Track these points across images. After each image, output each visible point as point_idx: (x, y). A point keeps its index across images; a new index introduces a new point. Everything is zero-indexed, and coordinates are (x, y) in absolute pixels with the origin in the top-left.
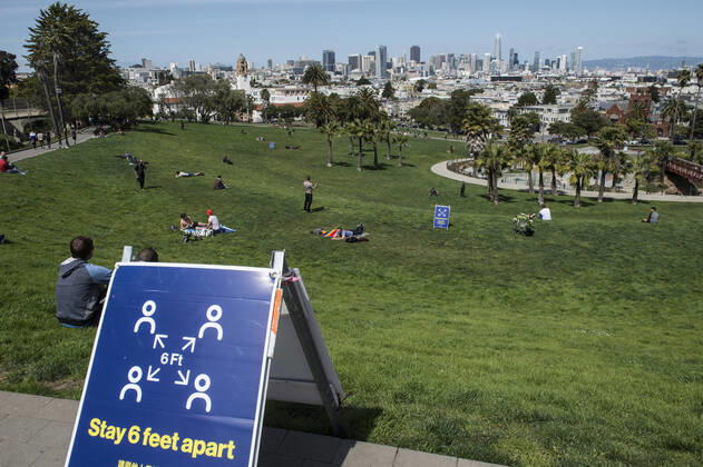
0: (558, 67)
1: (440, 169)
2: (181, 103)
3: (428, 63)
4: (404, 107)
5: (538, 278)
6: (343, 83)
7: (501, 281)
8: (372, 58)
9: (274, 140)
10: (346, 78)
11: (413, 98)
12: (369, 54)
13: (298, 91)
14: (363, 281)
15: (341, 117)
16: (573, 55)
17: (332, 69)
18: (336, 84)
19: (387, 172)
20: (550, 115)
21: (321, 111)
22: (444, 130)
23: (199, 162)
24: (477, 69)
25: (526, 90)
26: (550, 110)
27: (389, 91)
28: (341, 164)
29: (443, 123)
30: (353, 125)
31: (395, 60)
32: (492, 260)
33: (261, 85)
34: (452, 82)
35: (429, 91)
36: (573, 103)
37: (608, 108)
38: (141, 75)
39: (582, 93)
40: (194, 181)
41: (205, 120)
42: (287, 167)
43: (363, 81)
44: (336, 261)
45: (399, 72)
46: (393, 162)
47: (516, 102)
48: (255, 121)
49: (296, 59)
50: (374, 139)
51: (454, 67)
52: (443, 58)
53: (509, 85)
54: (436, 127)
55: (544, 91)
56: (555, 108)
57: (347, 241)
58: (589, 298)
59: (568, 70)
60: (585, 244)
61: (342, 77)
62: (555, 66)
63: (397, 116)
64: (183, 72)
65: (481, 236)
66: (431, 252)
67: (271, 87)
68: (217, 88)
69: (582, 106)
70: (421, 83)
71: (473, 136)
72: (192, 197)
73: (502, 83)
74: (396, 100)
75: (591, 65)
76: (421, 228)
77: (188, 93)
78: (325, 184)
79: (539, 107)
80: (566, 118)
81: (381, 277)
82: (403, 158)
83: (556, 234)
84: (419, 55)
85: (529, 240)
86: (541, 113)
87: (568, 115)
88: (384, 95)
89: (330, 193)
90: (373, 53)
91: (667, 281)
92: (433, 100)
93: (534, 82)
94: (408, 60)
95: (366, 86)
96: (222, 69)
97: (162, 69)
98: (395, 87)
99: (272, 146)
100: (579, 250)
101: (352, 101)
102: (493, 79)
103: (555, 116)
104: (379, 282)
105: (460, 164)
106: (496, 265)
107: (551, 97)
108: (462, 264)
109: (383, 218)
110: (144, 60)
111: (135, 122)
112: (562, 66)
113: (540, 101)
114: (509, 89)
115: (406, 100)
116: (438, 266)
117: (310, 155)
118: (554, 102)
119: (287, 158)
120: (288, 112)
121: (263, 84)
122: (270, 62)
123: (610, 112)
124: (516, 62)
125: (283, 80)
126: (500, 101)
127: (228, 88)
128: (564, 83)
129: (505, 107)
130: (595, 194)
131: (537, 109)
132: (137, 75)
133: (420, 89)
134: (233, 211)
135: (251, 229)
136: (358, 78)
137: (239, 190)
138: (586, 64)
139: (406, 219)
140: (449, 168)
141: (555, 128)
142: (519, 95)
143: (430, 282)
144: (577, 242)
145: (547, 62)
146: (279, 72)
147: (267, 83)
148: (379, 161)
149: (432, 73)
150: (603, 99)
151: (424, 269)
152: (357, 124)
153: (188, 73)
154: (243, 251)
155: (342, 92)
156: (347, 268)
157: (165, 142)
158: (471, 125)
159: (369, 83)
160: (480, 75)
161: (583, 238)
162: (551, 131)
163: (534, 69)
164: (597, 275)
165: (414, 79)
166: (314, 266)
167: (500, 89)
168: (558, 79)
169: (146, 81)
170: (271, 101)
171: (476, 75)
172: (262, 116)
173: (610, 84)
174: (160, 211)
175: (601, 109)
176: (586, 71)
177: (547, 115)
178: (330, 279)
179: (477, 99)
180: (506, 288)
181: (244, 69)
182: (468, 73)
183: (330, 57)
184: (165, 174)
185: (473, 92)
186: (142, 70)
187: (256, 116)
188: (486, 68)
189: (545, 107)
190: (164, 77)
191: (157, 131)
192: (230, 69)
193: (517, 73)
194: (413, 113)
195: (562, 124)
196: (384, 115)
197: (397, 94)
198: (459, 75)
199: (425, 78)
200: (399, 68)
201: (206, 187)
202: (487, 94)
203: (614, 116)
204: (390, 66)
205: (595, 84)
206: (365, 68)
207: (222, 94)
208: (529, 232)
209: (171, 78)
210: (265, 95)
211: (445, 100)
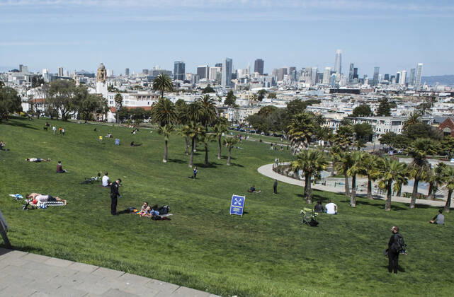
0: (397, 82)
1: (267, 170)
2: (47, 103)
3: (271, 74)
4: (243, 114)
5: (308, 259)
6: (190, 91)
7: (271, 258)
8: (219, 69)
9: (120, 137)
10: (194, 86)
11: (253, 106)
12: (216, 66)
13: (149, 97)
14: (155, 248)
15: (183, 120)
16: (413, 71)
17: (182, 78)
18: (184, 91)
19: (216, 170)
20: (382, 126)
21: (165, 115)
22: (280, 136)
23: (52, 151)
24: (317, 82)
25: (363, 102)
26: (383, 122)
27: (230, 99)
28: (175, 161)
29: (279, 130)
30: (187, 127)
31: (240, 72)
32: (272, 242)
33: (117, 90)
34: (292, 92)
35: (270, 100)
36: (408, 115)
37: (442, 121)
38: (18, 78)
39: (418, 107)
40: (42, 166)
41: (66, 118)
42: (127, 161)
43: (209, 90)
44: (138, 232)
45: (243, 81)
46: (223, 162)
47: (351, 113)
48: (109, 121)
49: (150, 69)
50: (206, 140)
51: (295, 79)
52: (285, 71)
53: (346, 98)
54: (272, 133)
55: (379, 104)
56: (388, 120)
57: (152, 218)
58: (344, 277)
59: (407, 84)
60: (363, 237)
61: (190, 85)
62: (394, 81)
63: (236, 122)
64: (52, 77)
65: (270, 223)
66: (220, 232)
67: (126, 92)
68: (76, 91)
69: (414, 119)
70: (262, 93)
71: (296, 141)
72: (37, 177)
73: (341, 95)
74: (236, 107)
75: (431, 80)
76: (219, 214)
77: (52, 95)
78: (157, 176)
79: (373, 118)
80: (398, 130)
81: (170, 246)
82: (231, 158)
83: (339, 227)
84: (262, 67)
85: (312, 230)
86: (374, 124)
87: (400, 127)
88: (226, 103)
89: (157, 183)
90: (220, 65)
91: (426, 270)
92: (271, 109)
93: (372, 95)
94: (252, 71)
95: (211, 94)
96: (86, 75)
97: (36, 73)
98: (237, 96)
99: (117, 142)
100: (354, 240)
101: (194, 106)
102: (332, 91)
103: (388, 127)
104: (167, 250)
105: (286, 167)
106: (274, 247)
107: (385, 109)
108: (243, 243)
109: (190, 204)
110: (21, 66)
111: (8, 118)
112: (402, 81)
113: (374, 113)
114: (345, 101)
115: (246, 108)
116: (222, 243)
117: (151, 152)
118: (388, 114)
119: (128, 153)
120: (139, 114)
121: (120, 89)
122: (128, 70)
123: (443, 125)
124: (356, 76)
125: (137, 87)
126: (336, 112)
127: (86, 93)
128: (401, 97)
129: (339, 117)
130: (408, 200)
131: (370, 120)
132: (15, 78)
133: (261, 98)
134: (67, 190)
135: (77, 204)
136: (204, 86)
137: (76, 174)
138: (425, 79)
139: (208, 206)
140: (274, 170)
141: (387, 138)
142: (354, 107)
143: (210, 253)
144: (356, 234)
145: (387, 77)
146: (134, 79)
147: (123, 89)
148: (210, 160)
149: (274, 83)
150: (440, 114)
151: (209, 244)
152: (190, 126)
153: (57, 78)
154: (67, 219)
155: (188, 99)
156: (144, 238)
157: (27, 134)
158: (295, 131)
159: (214, 92)
160: (320, 87)
161: (363, 232)
162: (382, 141)
163: (373, 82)
164: (361, 261)
165: (255, 89)
166: (119, 234)
167: (337, 100)
168: (397, 93)
169: (21, 84)
170: (124, 104)
171: (316, 87)
172: (116, 117)
173: (448, 99)
174: (10, 186)
175: (435, 122)
176: (425, 86)
177: (379, 126)
178: (128, 244)
179: (314, 109)
180: (274, 263)
181: (103, 75)
182: (308, 85)
183: (181, 67)
184: (20, 159)
185: (310, 103)
186: (19, 74)
187: (111, 116)
188: (326, 81)
189: (379, 119)
190: (36, 81)
191: (24, 126)
192: (93, 76)
193: (356, 86)
194: (251, 119)
195: (394, 135)
196: (224, 121)
197: (238, 102)
198: (299, 87)
199: (266, 89)
200: (243, 79)
201: (50, 170)
202: (324, 105)
203: (447, 130)
204: (234, 76)
205: (433, 99)
206: (212, 77)
207: (80, 97)
208: (314, 223)
209: (42, 81)
210: (119, 99)
211: (282, 109)
